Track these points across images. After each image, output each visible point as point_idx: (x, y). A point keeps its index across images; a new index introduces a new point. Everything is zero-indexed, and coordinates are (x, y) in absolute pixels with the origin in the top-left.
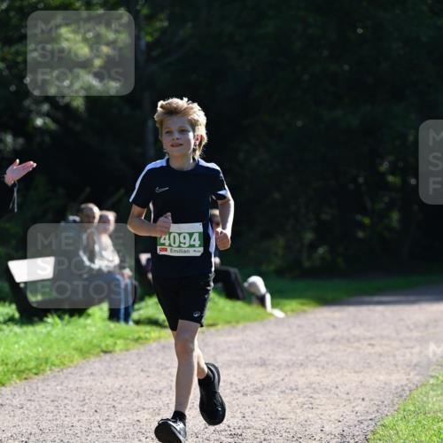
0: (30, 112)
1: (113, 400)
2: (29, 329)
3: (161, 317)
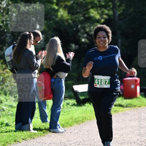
0: (80, 37)
2: (80, 108)
3: (123, 104)
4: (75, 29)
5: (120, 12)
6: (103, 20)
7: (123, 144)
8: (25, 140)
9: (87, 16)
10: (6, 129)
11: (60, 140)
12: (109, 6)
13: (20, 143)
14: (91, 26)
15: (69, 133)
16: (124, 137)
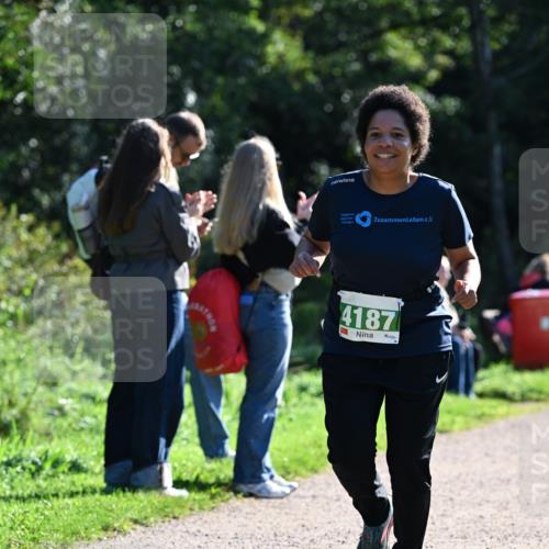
1: (451, 491)
3: (510, 389)
4: (329, 107)
5: (500, 43)
6: (433, 75)
7: (509, 539)
8: (142, 524)
9: (374, 57)
10: (73, 483)
11: (275, 523)
12: (458, 21)
13: (125, 535)
15: (308, 500)
16: (514, 515)
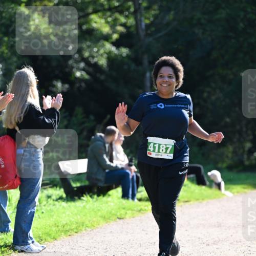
0: (73, 67)
1: (125, 248)
2: (72, 204)
5: (149, 20)
6: (115, 36)
9: (84, 27)
12: (128, 9)
14: (93, 48)
15: (52, 253)
